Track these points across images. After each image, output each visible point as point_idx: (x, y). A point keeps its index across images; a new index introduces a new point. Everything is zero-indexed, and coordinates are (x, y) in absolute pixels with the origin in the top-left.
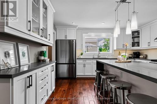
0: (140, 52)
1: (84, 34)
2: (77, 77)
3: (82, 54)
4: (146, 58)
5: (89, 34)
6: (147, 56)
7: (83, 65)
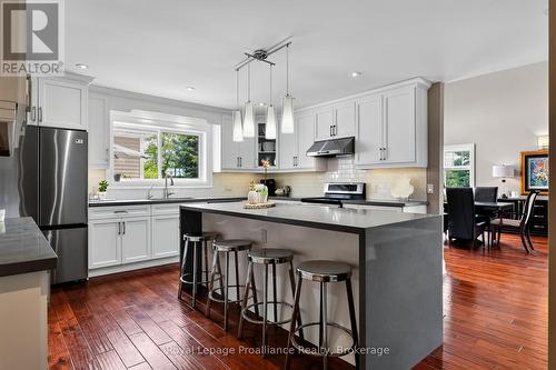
0: (276, 179)
1: (113, 113)
2: (90, 275)
3: (103, 187)
4: (287, 195)
5: (135, 113)
6: (289, 189)
7: (114, 229)
